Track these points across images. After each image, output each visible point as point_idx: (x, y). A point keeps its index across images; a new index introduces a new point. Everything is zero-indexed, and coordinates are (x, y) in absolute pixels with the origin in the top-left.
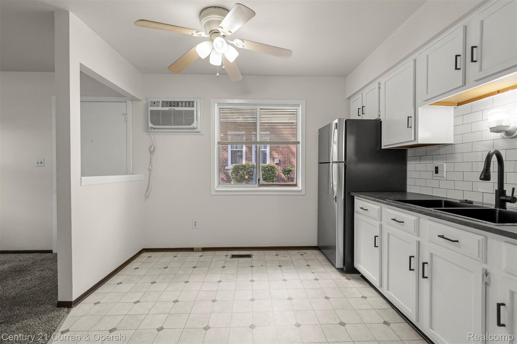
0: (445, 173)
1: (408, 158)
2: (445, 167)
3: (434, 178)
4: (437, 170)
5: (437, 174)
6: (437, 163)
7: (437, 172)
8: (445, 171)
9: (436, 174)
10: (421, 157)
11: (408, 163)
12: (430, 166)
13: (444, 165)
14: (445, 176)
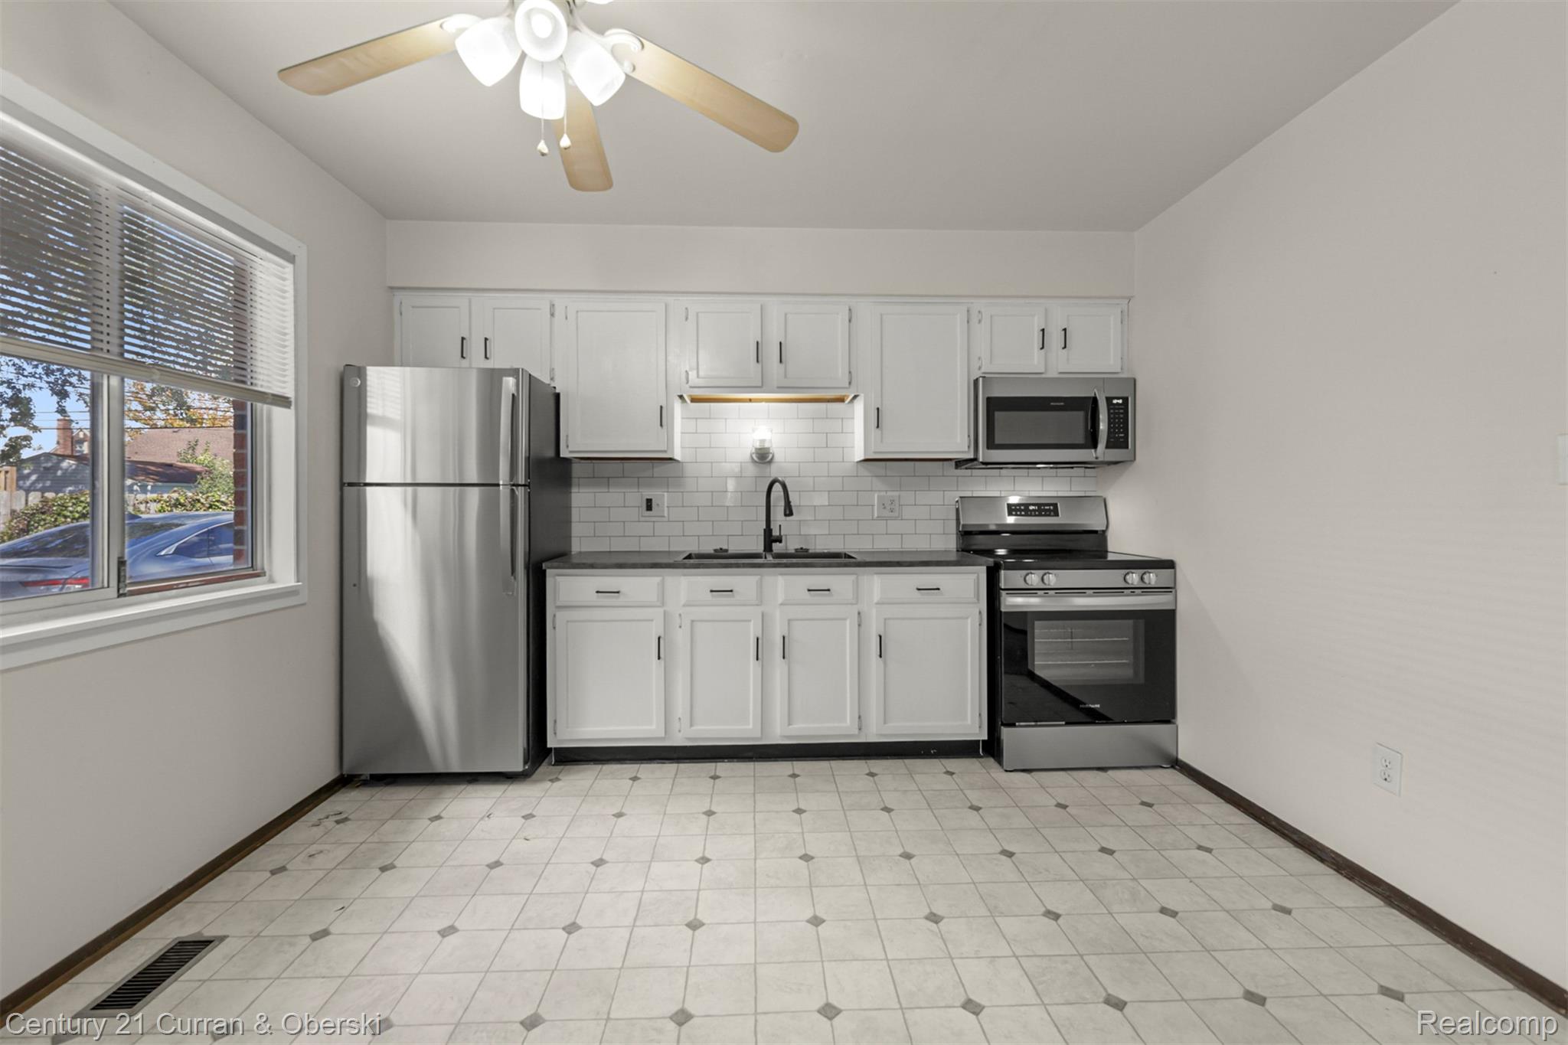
0: (666, 509)
1: (575, 481)
2: (664, 498)
3: (642, 519)
4: (649, 504)
6: (648, 493)
7: (649, 507)
8: (666, 505)
9: (649, 512)
10: (639, 479)
11: (574, 490)
12: (635, 497)
13: (664, 495)
14: (666, 515)
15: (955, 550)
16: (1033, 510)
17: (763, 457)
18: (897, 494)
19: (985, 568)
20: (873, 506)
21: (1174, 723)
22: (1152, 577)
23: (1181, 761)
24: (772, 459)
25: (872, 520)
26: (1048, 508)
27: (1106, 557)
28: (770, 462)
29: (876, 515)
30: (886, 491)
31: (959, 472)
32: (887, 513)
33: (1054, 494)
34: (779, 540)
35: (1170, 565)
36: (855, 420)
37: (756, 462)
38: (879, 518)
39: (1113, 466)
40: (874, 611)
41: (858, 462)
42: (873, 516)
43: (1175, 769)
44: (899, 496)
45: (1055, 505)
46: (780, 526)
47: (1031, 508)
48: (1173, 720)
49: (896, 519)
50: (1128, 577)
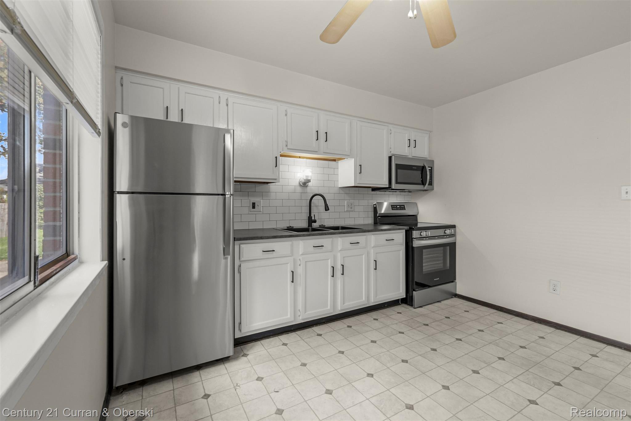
0: (262, 208)
2: (261, 202)
3: (250, 213)
4: (254, 205)
5: (254, 209)
6: (253, 200)
7: (254, 207)
8: (262, 206)
10: (249, 192)
12: (247, 202)
13: (261, 201)
14: (262, 210)
15: (373, 223)
16: (399, 207)
17: (305, 184)
18: (353, 201)
19: (405, 230)
20: (345, 206)
21: (455, 282)
22: (448, 232)
23: (458, 294)
24: (307, 185)
25: (345, 212)
26: (402, 207)
27: (417, 226)
28: (307, 186)
29: (346, 210)
30: (349, 200)
31: (373, 192)
32: (350, 209)
33: (400, 202)
34: (315, 221)
35: (454, 227)
36: (339, 169)
37: (301, 186)
38: (347, 211)
39: (425, 192)
40: (372, 250)
41: (340, 187)
42: (345, 210)
43: (456, 297)
44: (354, 202)
45: (404, 206)
46: (314, 215)
47: (398, 207)
48: (455, 281)
49: (352, 211)
50: (446, 232)
